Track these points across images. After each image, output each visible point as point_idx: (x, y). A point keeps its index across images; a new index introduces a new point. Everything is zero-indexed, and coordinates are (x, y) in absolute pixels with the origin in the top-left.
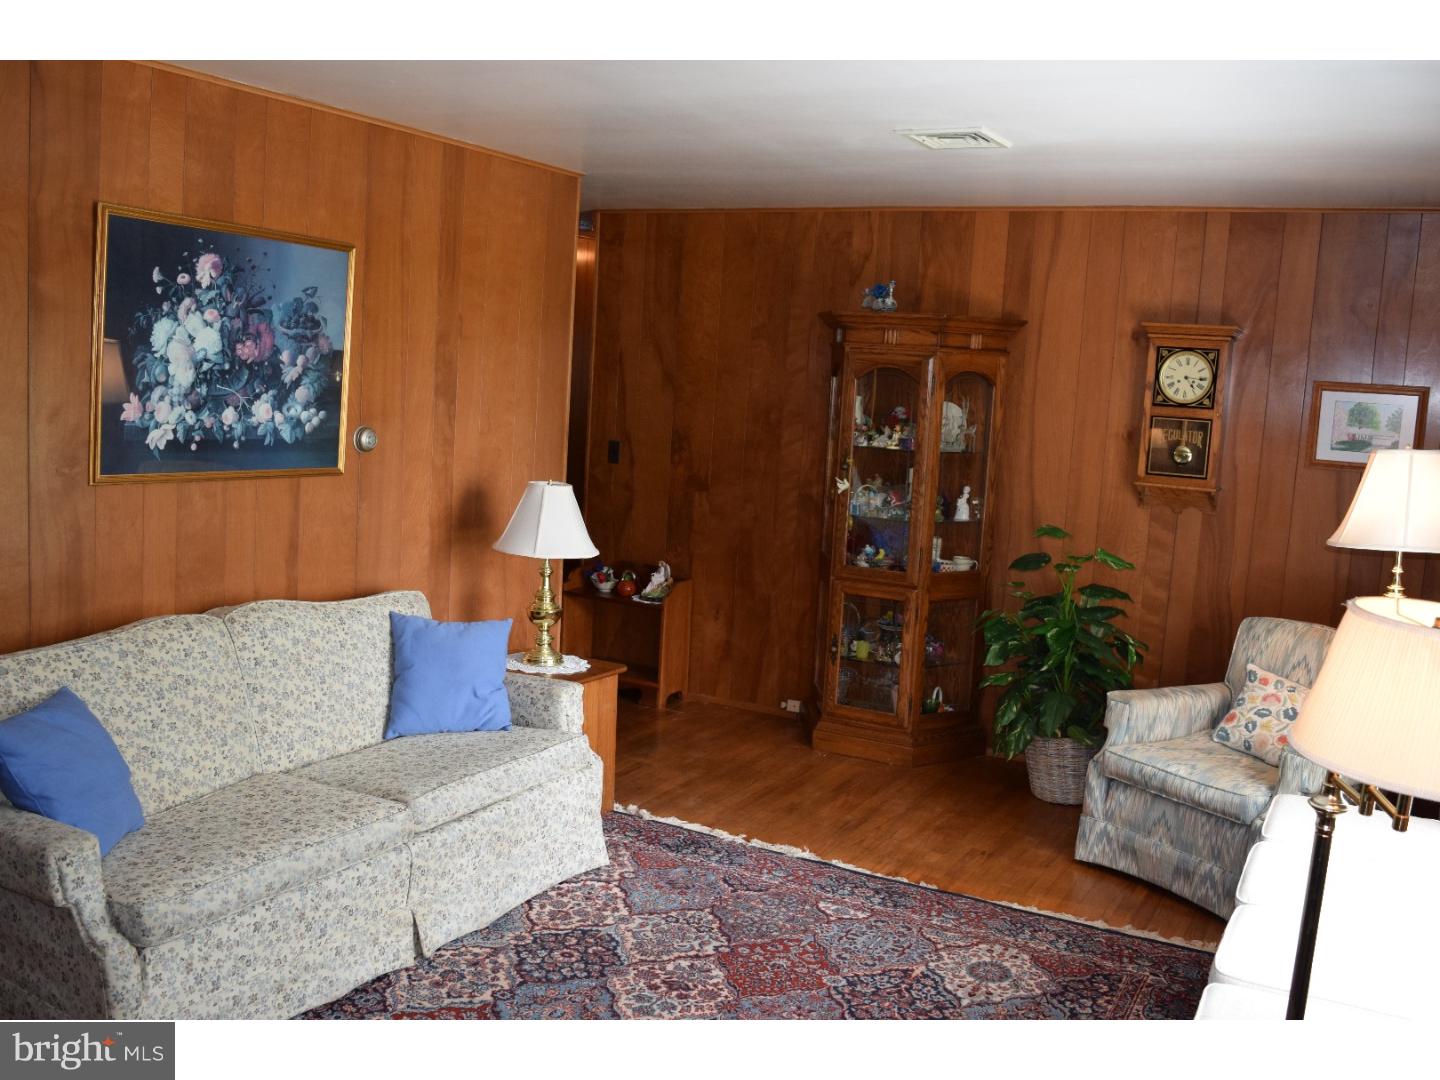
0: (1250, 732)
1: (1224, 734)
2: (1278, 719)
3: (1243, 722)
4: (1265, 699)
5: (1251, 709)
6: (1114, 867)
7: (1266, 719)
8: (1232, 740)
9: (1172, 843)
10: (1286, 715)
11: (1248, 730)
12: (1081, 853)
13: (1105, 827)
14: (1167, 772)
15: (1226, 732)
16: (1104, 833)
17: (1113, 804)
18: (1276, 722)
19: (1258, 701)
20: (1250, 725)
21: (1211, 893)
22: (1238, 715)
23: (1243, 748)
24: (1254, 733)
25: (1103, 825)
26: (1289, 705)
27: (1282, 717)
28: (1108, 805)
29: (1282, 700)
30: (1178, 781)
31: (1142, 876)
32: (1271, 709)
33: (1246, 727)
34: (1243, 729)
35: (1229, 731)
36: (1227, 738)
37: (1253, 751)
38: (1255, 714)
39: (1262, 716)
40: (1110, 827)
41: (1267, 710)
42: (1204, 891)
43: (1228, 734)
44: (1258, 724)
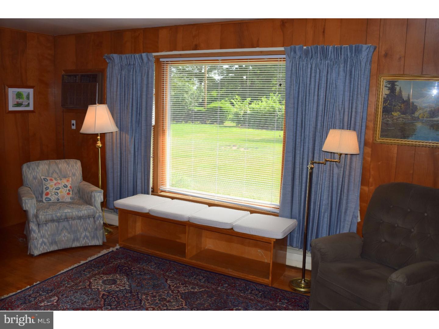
0: (58, 195)
1: (48, 199)
2: (63, 189)
3: (54, 194)
4: (55, 185)
5: (53, 189)
6: (48, 251)
7: (60, 190)
8: (52, 200)
9: (69, 233)
10: (65, 187)
11: (56, 195)
12: (36, 253)
13: (43, 240)
14: (65, 213)
15: (49, 198)
16: (43, 242)
17: (44, 232)
18: (63, 190)
19: (54, 186)
20: (56, 194)
21: (87, 240)
22: (50, 192)
23: (56, 201)
24: (59, 195)
25: (41, 240)
26: (63, 184)
27: (64, 188)
28: (42, 233)
29: (60, 183)
30: (71, 214)
31: (59, 248)
32: (59, 187)
33: (55, 194)
34: (54, 195)
35: (50, 198)
36: (50, 200)
37: (60, 201)
38: (55, 190)
39: (58, 189)
40: (44, 240)
41: (58, 187)
42: (84, 241)
43: (50, 199)
44: (58, 192)
